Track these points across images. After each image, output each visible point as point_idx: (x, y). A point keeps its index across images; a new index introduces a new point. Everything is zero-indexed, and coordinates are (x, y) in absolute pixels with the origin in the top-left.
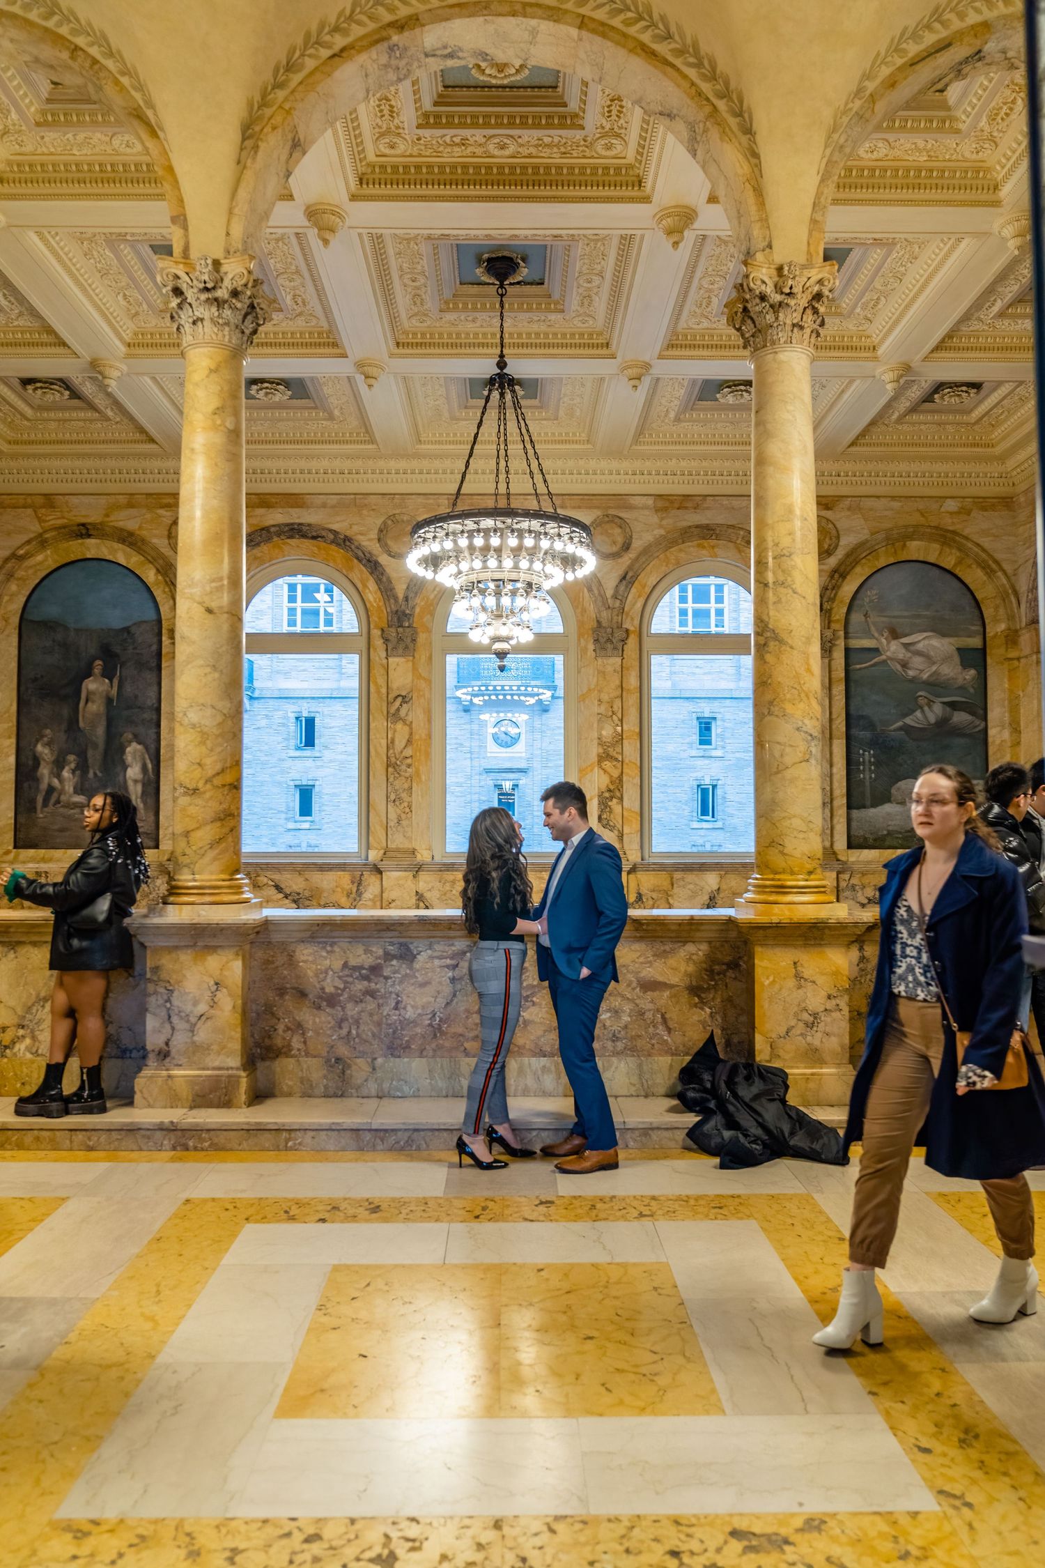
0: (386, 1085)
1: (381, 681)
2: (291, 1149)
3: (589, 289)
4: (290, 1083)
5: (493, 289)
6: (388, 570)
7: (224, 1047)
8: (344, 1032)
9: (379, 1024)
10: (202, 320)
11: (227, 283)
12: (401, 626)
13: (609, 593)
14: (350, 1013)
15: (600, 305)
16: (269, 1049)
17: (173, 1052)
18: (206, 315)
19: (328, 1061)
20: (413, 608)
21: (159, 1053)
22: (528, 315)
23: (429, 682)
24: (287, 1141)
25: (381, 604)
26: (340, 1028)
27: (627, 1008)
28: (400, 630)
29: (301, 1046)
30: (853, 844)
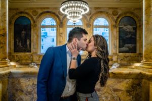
1: (59, 31)
20: (63, 22)
23: (65, 31)
25: (59, 21)
28: (61, 24)
30: (119, 52)
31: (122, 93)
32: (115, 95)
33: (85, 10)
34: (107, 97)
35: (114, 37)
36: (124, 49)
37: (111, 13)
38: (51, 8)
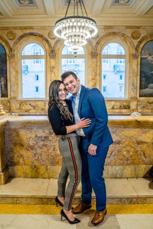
1: (49, 64)
6: (50, 42)
13: (94, 46)
20: (55, 49)
23: (58, 64)
25: (49, 49)
27: (132, 150)
28: (53, 54)
30: (140, 96)
31: (147, 146)
32: (138, 148)
33: (92, 32)
34: (128, 152)
35: (133, 72)
36: (147, 91)
37: (130, 35)
38: (36, 28)
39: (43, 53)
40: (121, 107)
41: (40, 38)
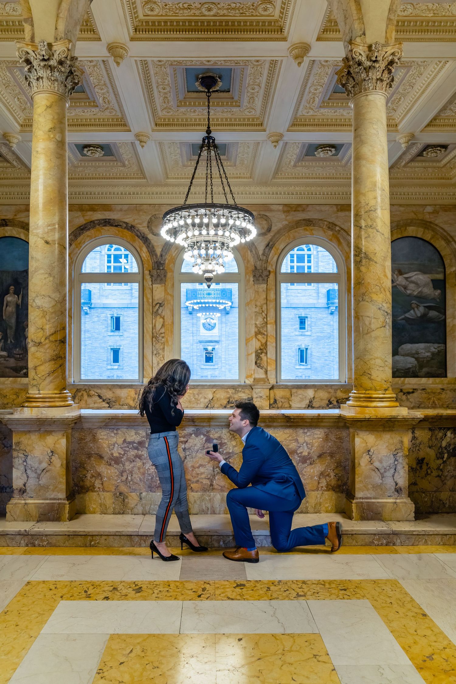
0: (147, 508)
1: (149, 296)
2: (93, 546)
3: (253, 93)
4: (94, 506)
5: (204, 95)
6: (152, 242)
7: (56, 487)
8: (124, 478)
9: (144, 474)
10: (42, 78)
11: (56, 56)
12: (159, 269)
13: (261, 253)
14: (127, 468)
15: (258, 103)
16: (82, 487)
17: (28, 489)
18: (45, 75)
19: (115, 494)
20: (165, 260)
21: (20, 490)
22: (222, 108)
23: (172, 296)
24: (91, 541)
25: (149, 258)
26: (122, 476)
28: (159, 271)
29: (100, 486)
38: (119, 207)
39: (135, 268)
40: (330, 402)
41: (128, 233)
